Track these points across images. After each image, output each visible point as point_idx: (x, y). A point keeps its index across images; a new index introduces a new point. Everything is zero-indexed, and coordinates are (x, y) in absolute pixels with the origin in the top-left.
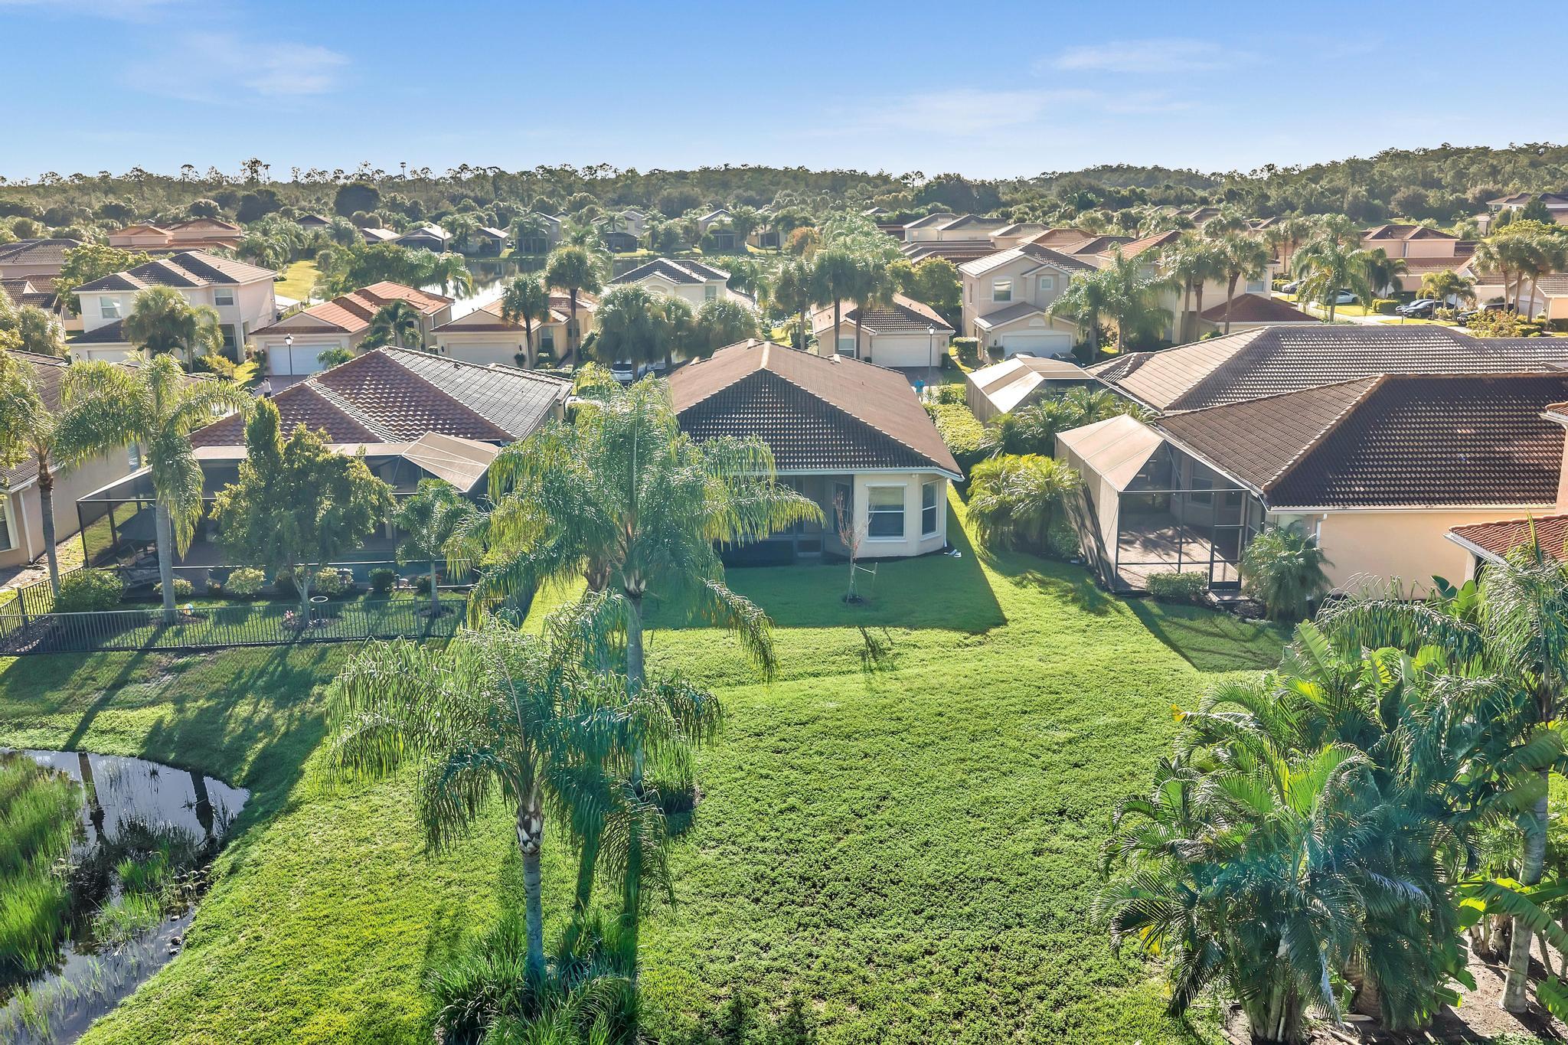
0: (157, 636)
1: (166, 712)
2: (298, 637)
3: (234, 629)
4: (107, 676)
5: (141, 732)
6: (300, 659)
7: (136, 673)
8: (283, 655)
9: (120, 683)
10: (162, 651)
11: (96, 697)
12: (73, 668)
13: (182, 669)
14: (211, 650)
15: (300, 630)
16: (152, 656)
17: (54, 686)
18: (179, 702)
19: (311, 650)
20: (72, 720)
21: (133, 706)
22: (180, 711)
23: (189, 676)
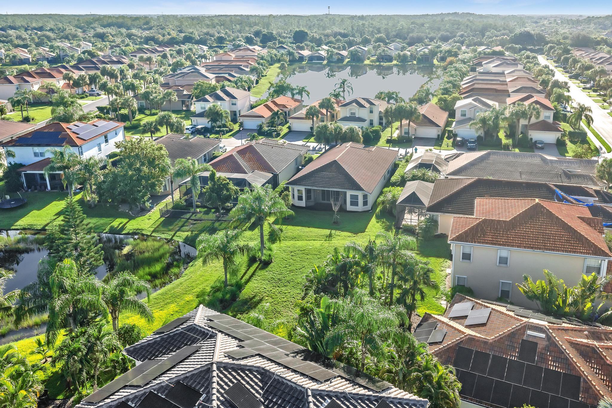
0: (191, 216)
1: (189, 233)
2: (218, 220)
3: (207, 216)
4: (180, 224)
5: (184, 237)
6: (217, 224)
7: (186, 224)
8: (214, 223)
9: (183, 226)
10: (192, 220)
11: (178, 229)
12: (175, 222)
13: (194, 224)
14: (201, 220)
15: (219, 217)
16: (190, 220)
17: (171, 225)
18: (192, 231)
19: (219, 223)
20: (172, 233)
21: (184, 231)
22: (192, 233)
23: (195, 226)
